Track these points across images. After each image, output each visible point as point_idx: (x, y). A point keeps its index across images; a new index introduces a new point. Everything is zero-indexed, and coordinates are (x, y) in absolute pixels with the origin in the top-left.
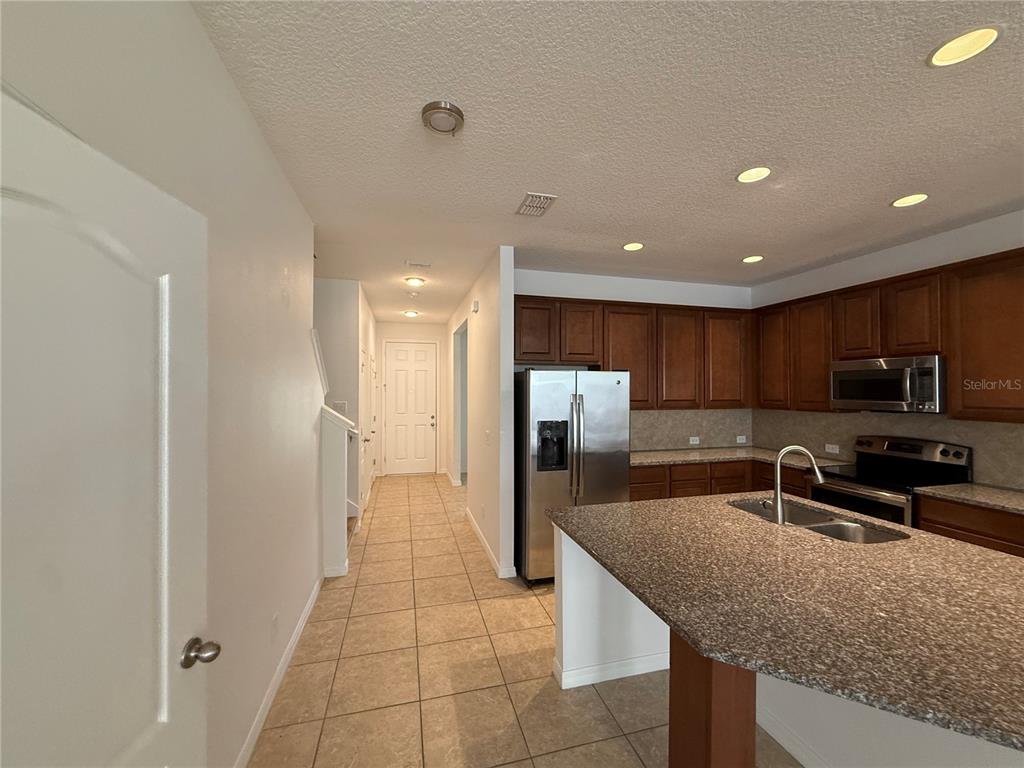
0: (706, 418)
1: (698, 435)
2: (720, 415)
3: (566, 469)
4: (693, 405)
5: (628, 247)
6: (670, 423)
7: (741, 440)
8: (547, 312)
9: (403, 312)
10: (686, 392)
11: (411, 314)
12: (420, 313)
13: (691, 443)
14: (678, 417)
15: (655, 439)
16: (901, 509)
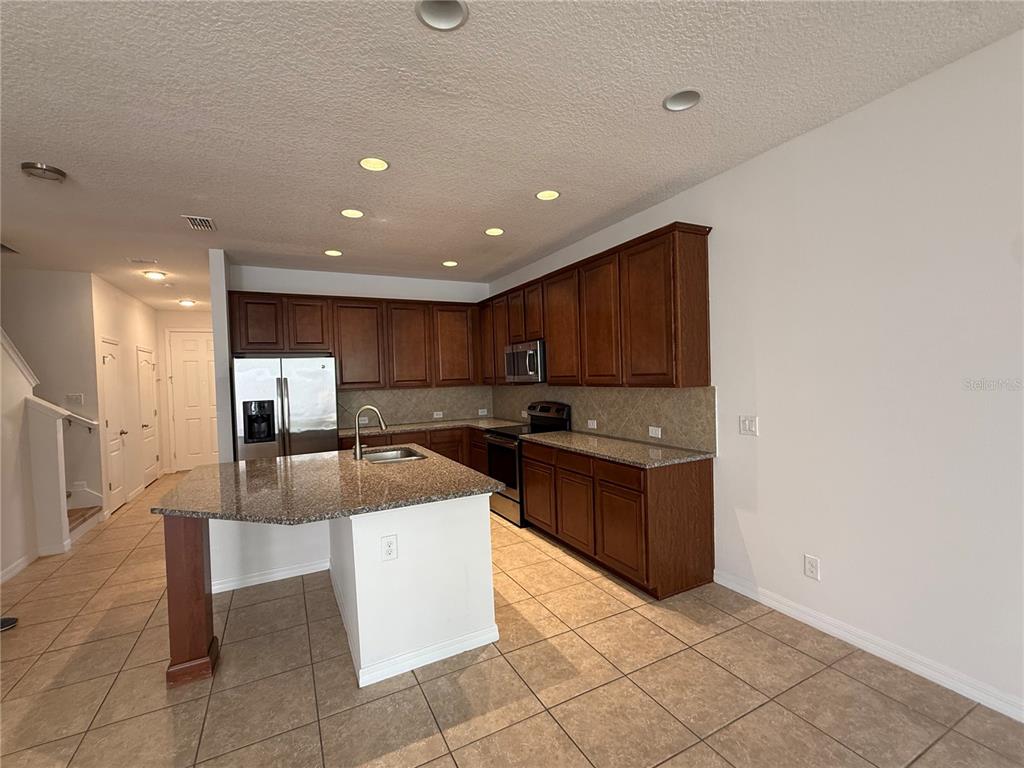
0: (451, 395)
1: (442, 410)
2: (463, 392)
3: (274, 440)
4: (424, 384)
5: (329, 253)
6: (414, 400)
7: (482, 412)
8: (273, 306)
9: (177, 301)
10: (419, 373)
11: (187, 303)
12: (197, 302)
13: (435, 416)
14: (421, 395)
15: (399, 414)
16: (514, 451)
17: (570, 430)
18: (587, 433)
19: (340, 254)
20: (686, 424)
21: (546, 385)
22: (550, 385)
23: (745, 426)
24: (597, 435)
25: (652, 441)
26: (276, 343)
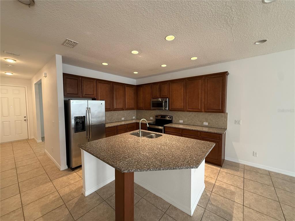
0: (126, 113)
1: (124, 117)
2: (129, 112)
3: (85, 131)
4: (122, 109)
5: (104, 64)
6: (117, 114)
7: (134, 118)
10: (121, 106)
11: (9, 74)
12: (14, 74)
13: (122, 119)
14: (119, 113)
15: (113, 119)
16: (162, 130)
17: (172, 123)
18: (180, 124)
19: (107, 64)
20: (217, 122)
21: (169, 111)
22: (170, 111)
23: (237, 122)
24: (183, 124)
25: (204, 126)
26: (78, 94)
